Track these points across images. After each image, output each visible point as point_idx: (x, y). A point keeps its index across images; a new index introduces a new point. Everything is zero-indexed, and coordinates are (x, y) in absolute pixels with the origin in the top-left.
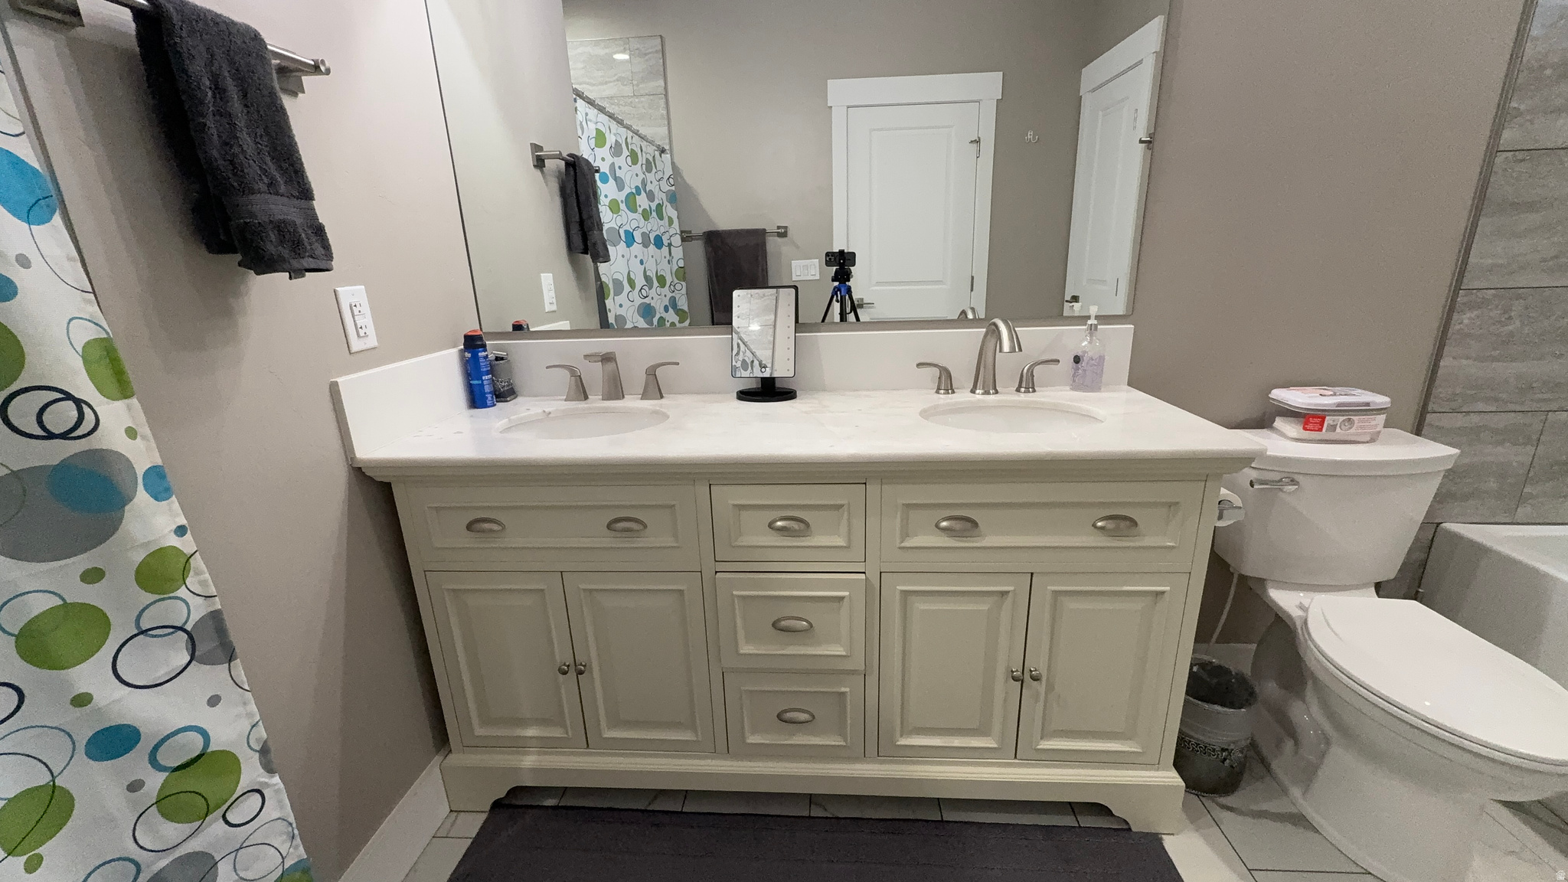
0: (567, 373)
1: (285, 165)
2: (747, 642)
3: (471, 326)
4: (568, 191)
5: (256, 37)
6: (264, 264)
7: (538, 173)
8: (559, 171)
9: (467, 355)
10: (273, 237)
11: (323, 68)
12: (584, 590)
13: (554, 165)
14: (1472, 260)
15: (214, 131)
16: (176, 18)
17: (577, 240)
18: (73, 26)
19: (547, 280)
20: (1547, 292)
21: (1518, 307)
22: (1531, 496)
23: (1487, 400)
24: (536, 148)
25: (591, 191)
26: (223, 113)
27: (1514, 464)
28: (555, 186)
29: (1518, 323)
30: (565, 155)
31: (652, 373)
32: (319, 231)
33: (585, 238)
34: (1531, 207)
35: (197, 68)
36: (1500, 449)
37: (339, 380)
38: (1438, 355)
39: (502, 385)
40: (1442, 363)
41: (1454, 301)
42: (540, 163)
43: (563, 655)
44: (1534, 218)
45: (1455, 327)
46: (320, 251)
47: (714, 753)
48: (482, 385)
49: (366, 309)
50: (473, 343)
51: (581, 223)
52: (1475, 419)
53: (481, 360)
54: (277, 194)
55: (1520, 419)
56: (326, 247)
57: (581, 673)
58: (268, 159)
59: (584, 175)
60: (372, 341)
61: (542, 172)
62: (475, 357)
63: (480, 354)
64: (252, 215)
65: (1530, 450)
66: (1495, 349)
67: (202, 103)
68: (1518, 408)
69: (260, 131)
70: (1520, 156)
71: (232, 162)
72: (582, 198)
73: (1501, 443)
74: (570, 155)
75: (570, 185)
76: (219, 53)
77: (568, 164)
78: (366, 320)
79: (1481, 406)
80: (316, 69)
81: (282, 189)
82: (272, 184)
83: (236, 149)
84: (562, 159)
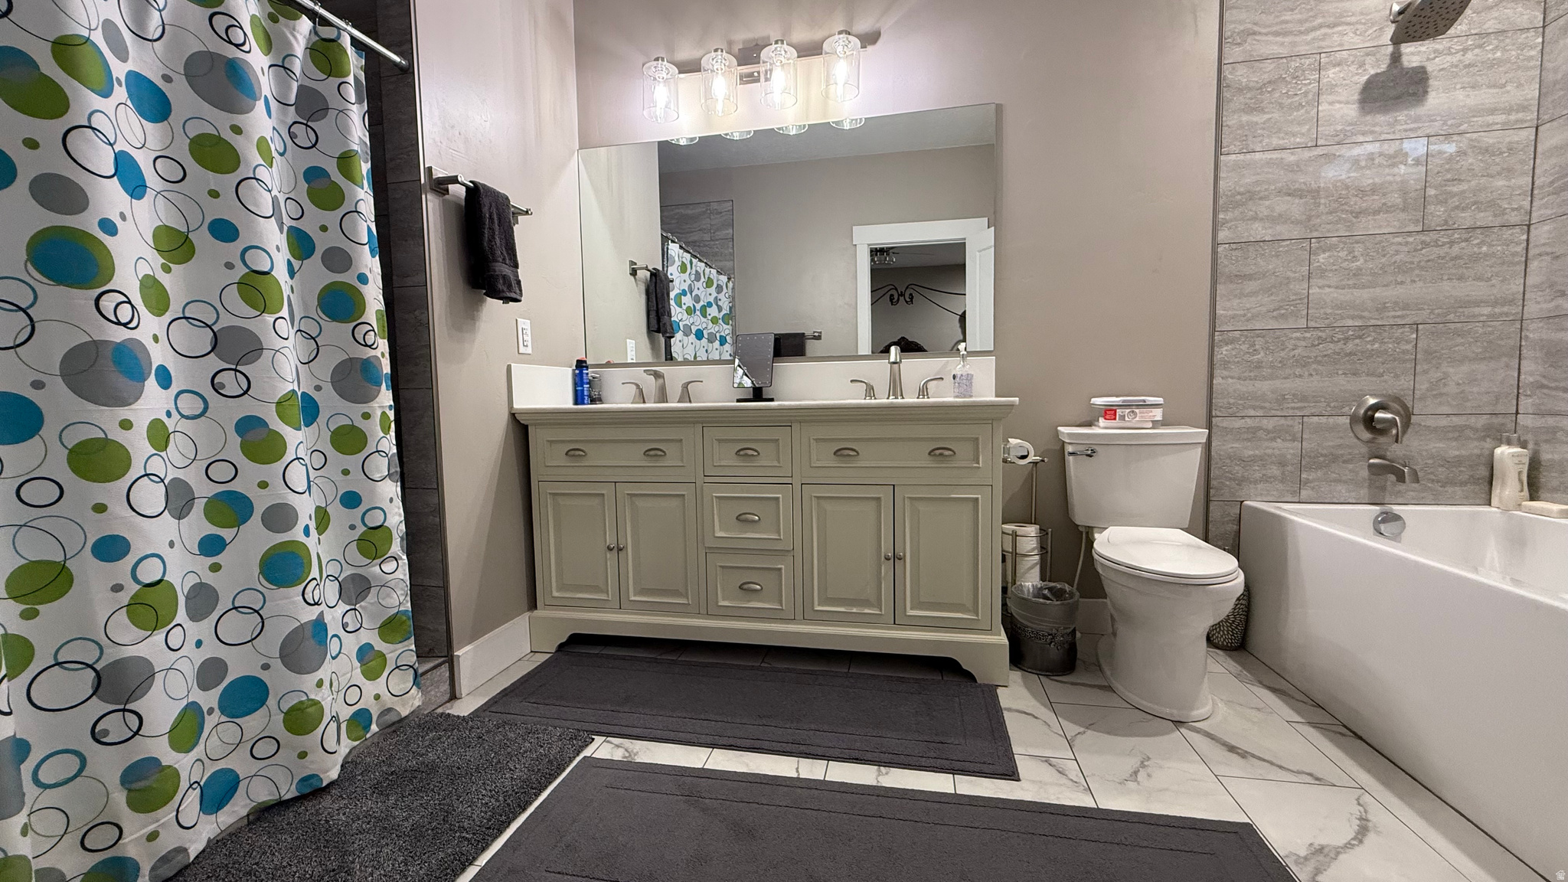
0: (634, 387)
1: (510, 252)
2: (721, 530)
3: (582, 357)
4: (651, 291)
5: (507, 198)
6: (495, 294)
7: (632, 278)
8: (646, 280)
9: (577, 372)
10: (501, 281)
11: (530, 212)
12: (628, 494)
13: (643, 275)
14: (1219, 312)
15: (486, 235)
16: (482, 191)
17: (654, 322)
18: (444, 195)
19: (631, 344)
20: (1278, 333)
21: (1259, 343)
22: (1308, 481)
23: (1254, 408)
24: (632, 263)
25: (665, 291)
26: (491, 229)
27: (1289, 457)
28: (643, 288)
29: (1262, 354)
30: (650, 268)
31: (686, 386)
32: (519, 282)
33: (659, 321)
34: (1250, 277)
35: (485, 210)
36: (1274, 444)
37: (512, 365)
38: (1211, 376)
39: (595, 394)
40: (1214, 382)
41: (1213, 340)
42: (634, 273)
43: (611, 540)
44: (1252, 286)
45: (1217, 357)
46: (518, 291)
47: (698, 615)
48: (583, 391)
49: (529, 332)
50: (581, 365)
51: (657, 311)
52: (1249, 422)
53: (585, 375)
54: (505, 264)
55: (1282, 421)
56: (521, 290)
57: (621, 550)
58: (504, 249)
59: (661, 281)
60: (529, 350)
61: (635, 278)
62: (581, 373)
63: (584, 371)
64: (495, 271)
65: (1298, 444)
66: (1251, 371)
67: (485, 224)
68: (1279, 413)
69: (503, 237)
70: (1234, 246)
71: (491, 249)
72: (659, 295)
73: (1273, 439)
74: (654, 269)
75: (652, 288)
76: (493, 204)
77: (652, 274)
78: (528, 338)
79: (1252, 413)
80: (527, 213)
81: (508, 262)
82: (504, 259)
83: (493, 243)
84: (649, 270)
